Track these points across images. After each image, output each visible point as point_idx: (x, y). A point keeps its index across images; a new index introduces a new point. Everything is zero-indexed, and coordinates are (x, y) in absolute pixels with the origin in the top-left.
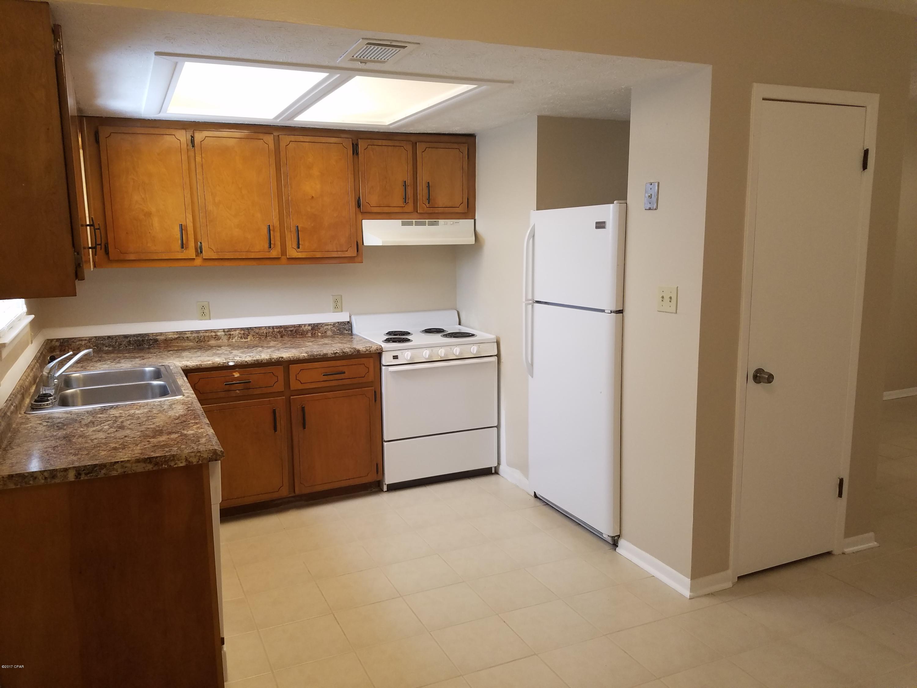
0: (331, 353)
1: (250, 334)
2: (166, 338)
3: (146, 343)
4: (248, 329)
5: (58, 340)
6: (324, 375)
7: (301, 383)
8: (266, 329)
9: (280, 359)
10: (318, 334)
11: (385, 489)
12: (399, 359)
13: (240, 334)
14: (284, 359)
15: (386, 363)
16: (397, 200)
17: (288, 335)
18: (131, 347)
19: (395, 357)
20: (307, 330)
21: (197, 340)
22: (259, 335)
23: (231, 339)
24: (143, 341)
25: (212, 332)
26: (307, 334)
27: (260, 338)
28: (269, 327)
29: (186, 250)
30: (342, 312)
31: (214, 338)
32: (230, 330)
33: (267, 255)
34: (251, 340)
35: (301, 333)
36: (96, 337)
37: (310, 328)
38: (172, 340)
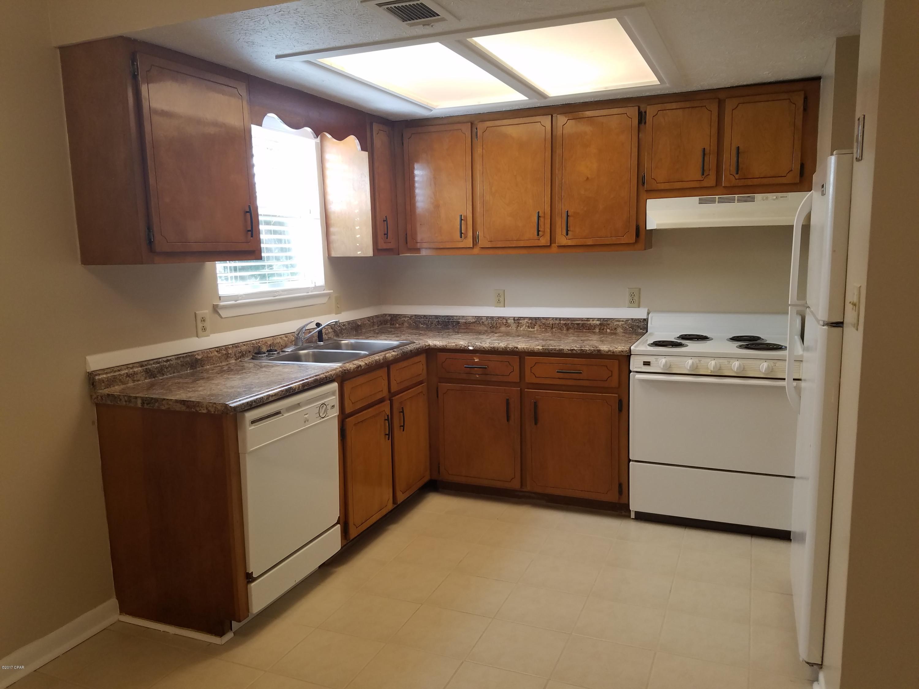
0: (568, 349)
1: (537, 323)
2: (466, 321)
3: (451, 324)
4: (536, 319)
5: (390, 315)
6: (557, 372)
7: (536, 377)
8: (552, 321)
9: (515, 349)
10: (607, 330)
11: (633, 515)
12: (651, 366)
13: (528, 323)
14: (518, 350)
15: (634, 369)
16: (694, 173)
17: (574, 328)
18: (440, 327)
19: (647, 364)
20: (595, 324)
21: (490, 325)
22: (545, 326)
23: (519, 328)
24: (448, 322)
25: (503, 319)
26: (594, 329)
27: (546, 329)
28: (556, 319)
29: (465, 239)
30: (639, 307)
31: (505, 324)
32: (519, 319)
33: (537, 243)
34: (537, 330)
35: (588, 327)
36: (415, 315)
37: (598, 323)
38: (470, 323)
